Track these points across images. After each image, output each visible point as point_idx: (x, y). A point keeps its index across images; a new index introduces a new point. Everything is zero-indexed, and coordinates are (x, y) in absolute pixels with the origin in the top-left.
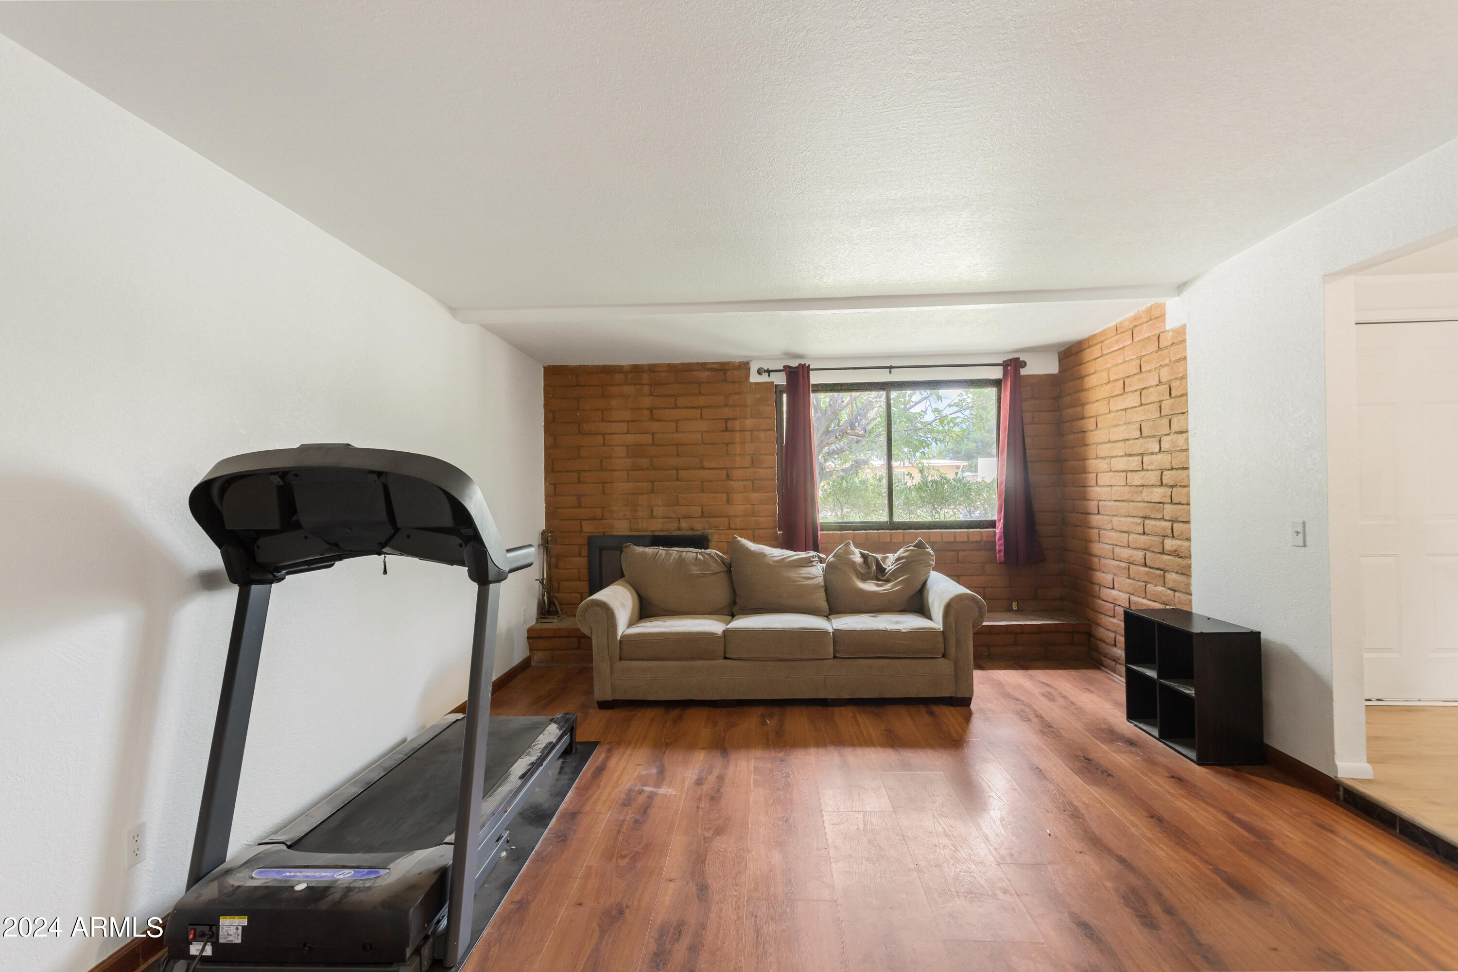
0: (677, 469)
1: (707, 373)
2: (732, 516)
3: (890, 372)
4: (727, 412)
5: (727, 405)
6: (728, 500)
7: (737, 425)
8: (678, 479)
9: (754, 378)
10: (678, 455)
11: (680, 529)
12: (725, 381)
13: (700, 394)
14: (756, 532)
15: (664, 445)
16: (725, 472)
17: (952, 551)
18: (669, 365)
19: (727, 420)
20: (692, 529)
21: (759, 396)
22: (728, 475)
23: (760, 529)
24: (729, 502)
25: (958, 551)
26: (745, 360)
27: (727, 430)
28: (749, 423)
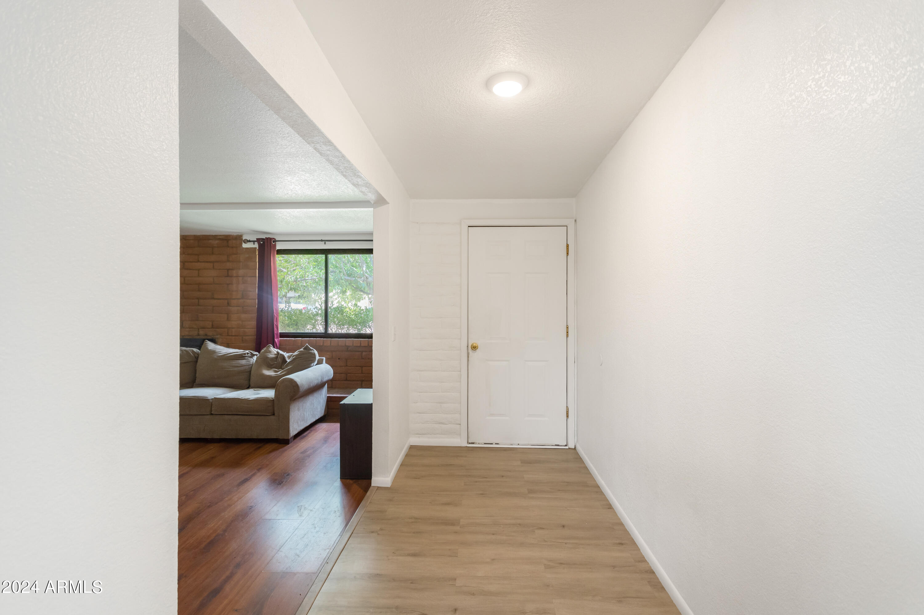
0: (198, 299)
1: (217, 242)
2: (230, 328)
3: (325, 243)
4: (229, 265)
5: (228, 261)
6: (228, 318)
7: (234, 273)
8: (199, 305)
9: (245, 246)
10: (199, 291)
11: (198, 335)
12: (228, 246)
13: (213, 253)
14: (244, 337)
15: (191, 284)
16: (226, 301)
17: (358, 351)
18: (194, 236)
19: (228, 270)
20: (206, 335)
21: (248, 256)
22: (228, 303)
23: (247, 336)
24: (228, 319)
25: (362, 352)
26: (239, 234)
27: (228, 276)
28: (241, 272)
